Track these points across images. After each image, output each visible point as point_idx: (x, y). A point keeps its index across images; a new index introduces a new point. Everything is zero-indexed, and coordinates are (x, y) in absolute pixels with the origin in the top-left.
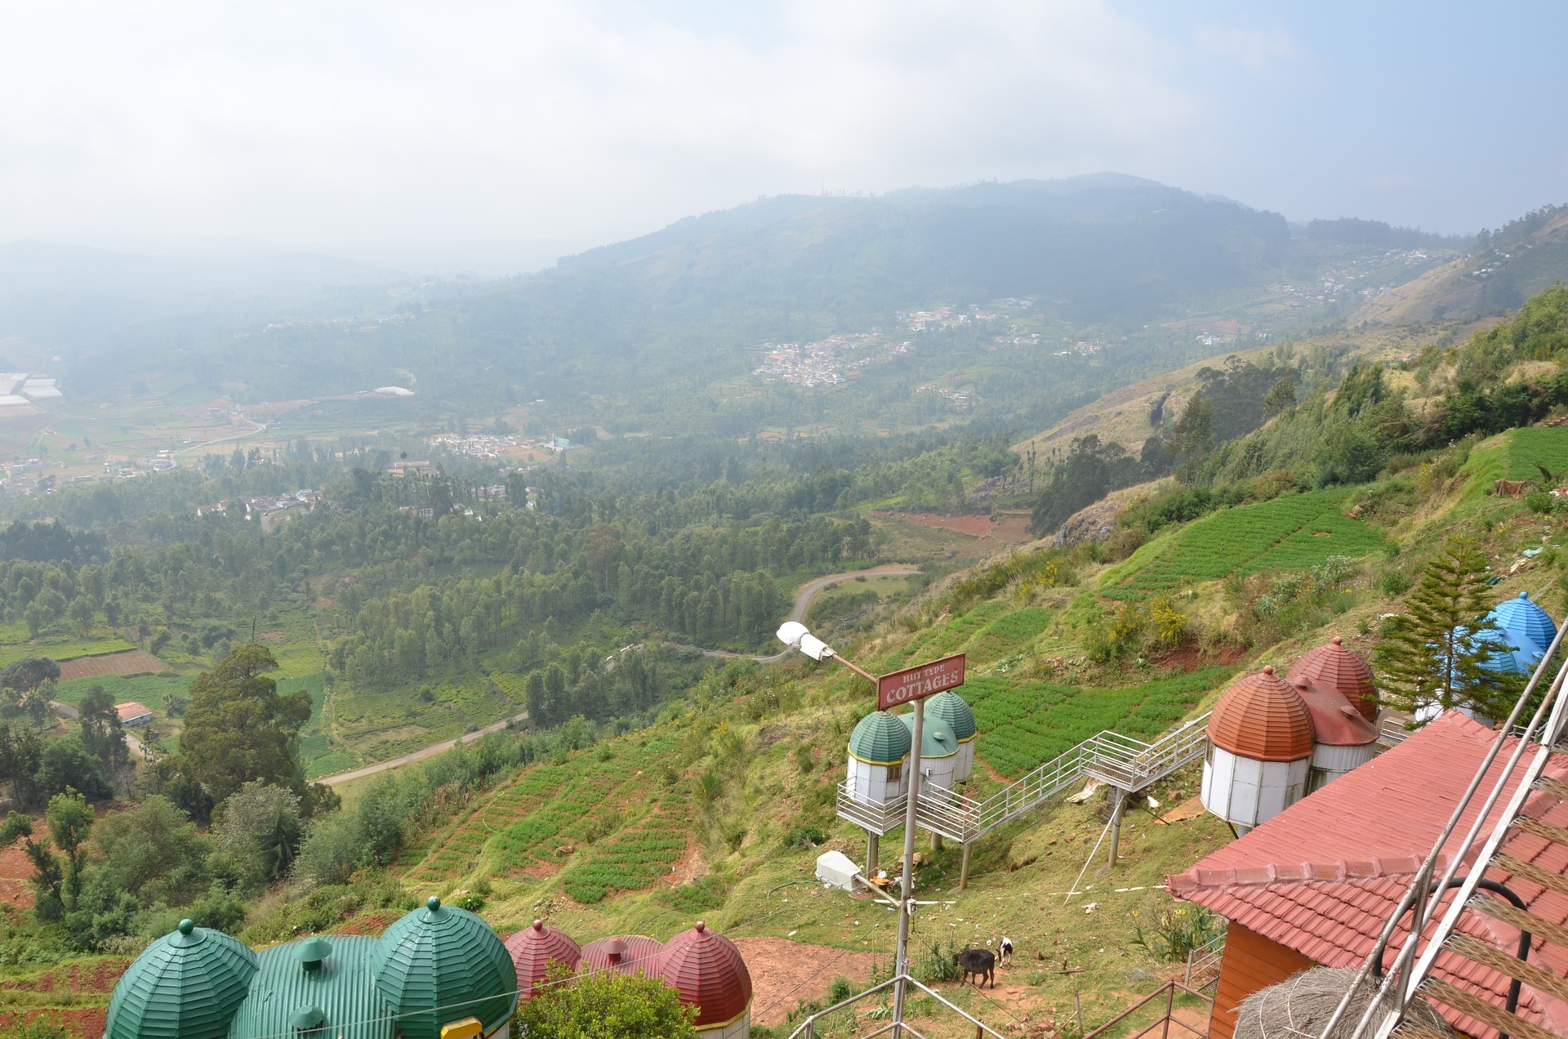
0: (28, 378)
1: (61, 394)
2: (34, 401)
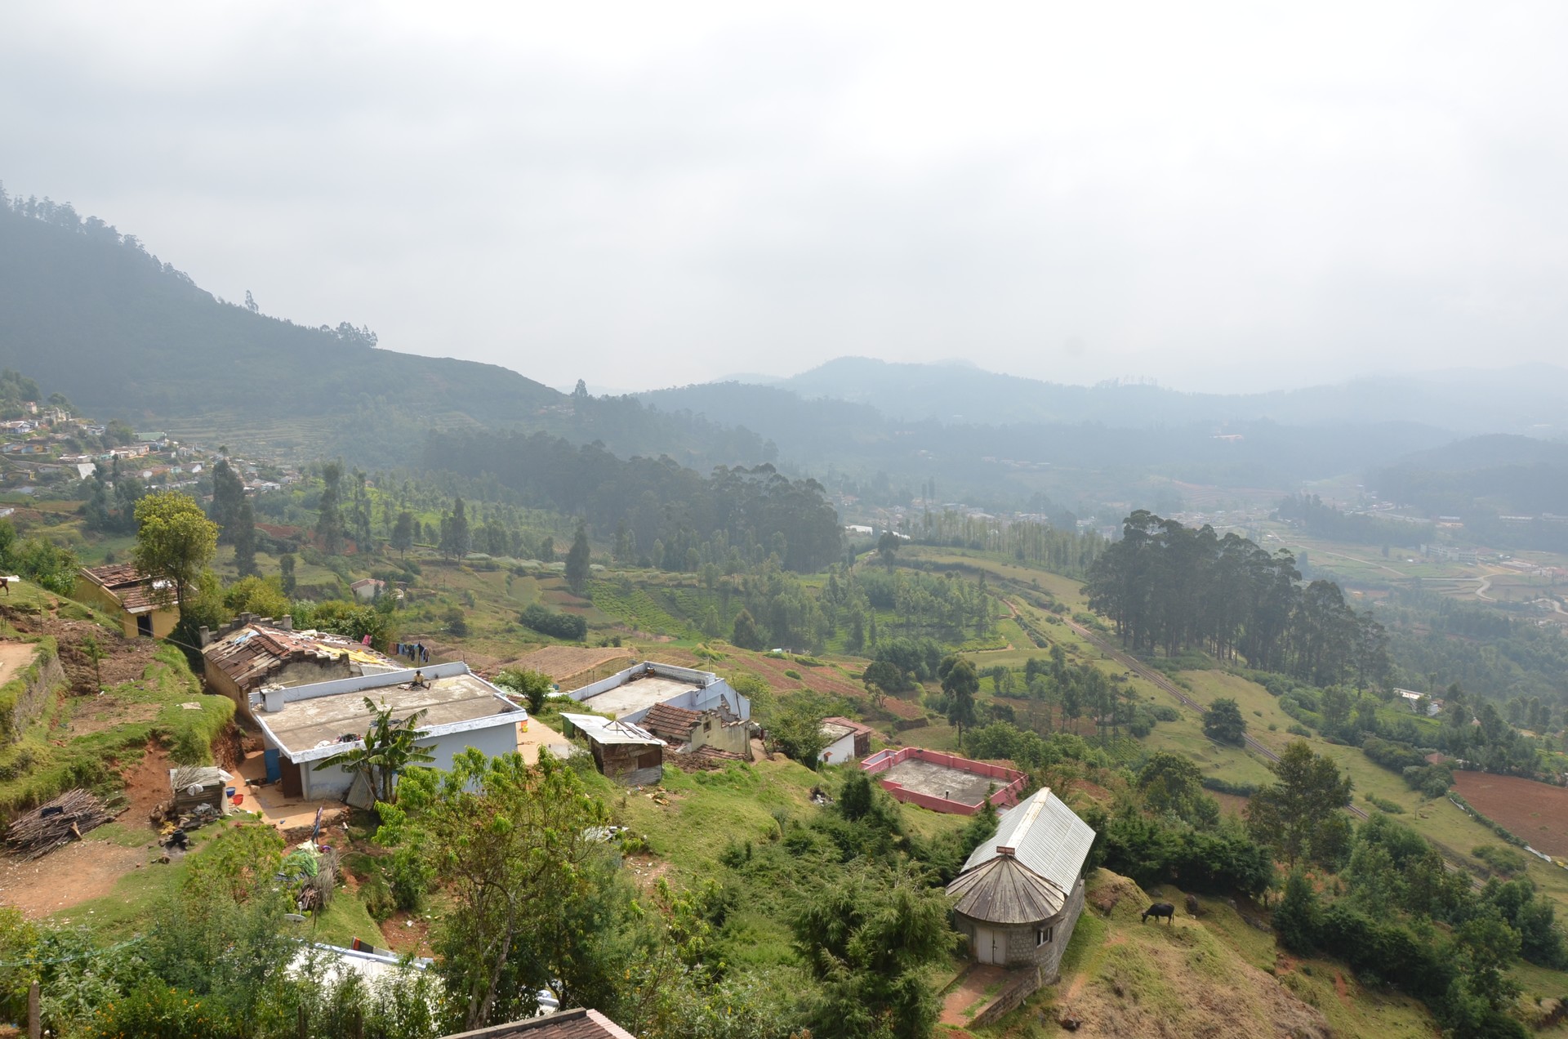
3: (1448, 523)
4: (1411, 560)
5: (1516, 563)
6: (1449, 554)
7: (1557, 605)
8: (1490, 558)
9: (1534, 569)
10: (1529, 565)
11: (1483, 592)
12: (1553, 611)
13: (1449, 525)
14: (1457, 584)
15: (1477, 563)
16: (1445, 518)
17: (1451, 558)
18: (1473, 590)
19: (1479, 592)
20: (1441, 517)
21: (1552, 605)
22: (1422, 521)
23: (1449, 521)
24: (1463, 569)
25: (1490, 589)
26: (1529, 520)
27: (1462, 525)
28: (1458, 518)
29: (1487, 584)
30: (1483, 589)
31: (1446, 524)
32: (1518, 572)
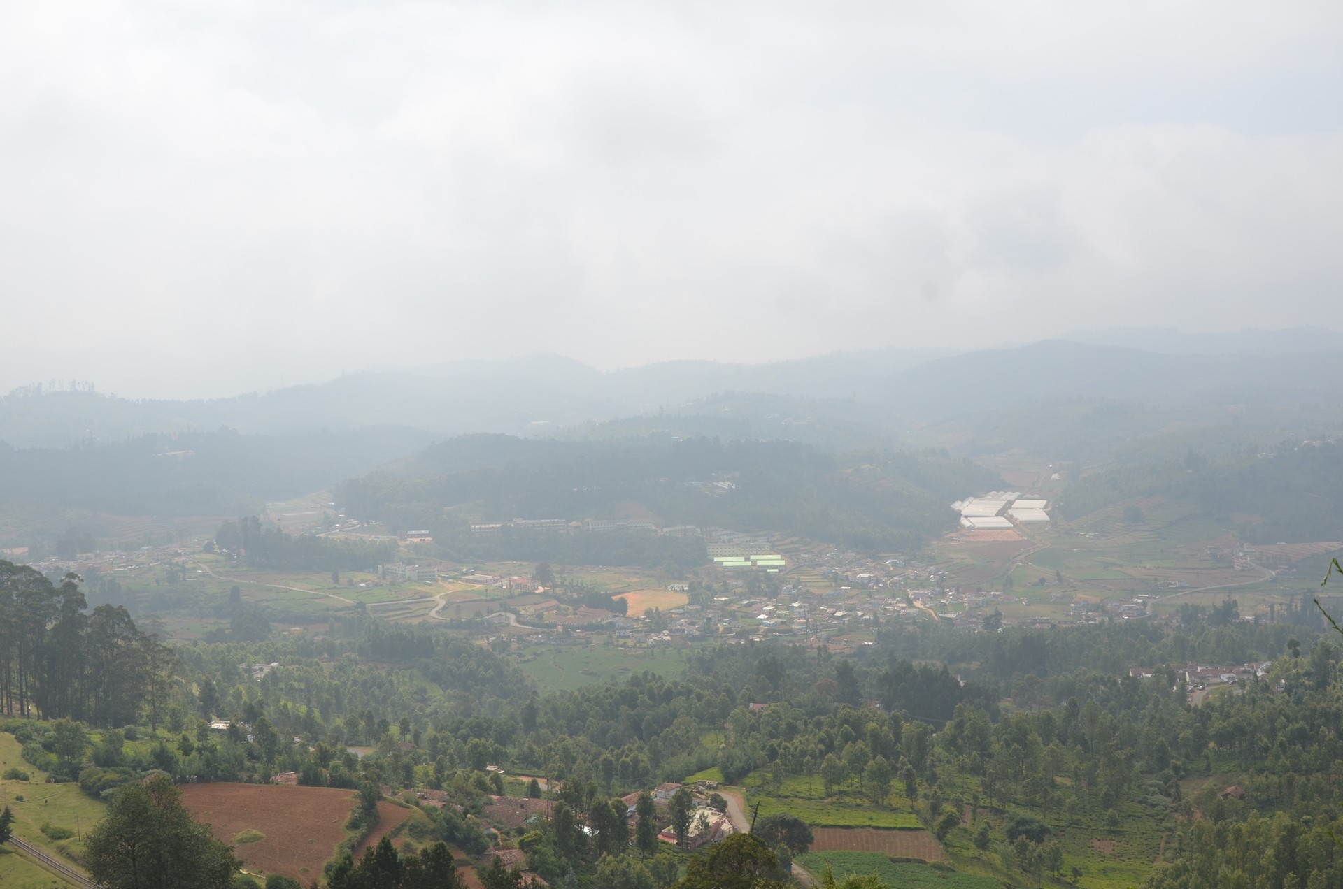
0: (1020, 498)
1: (1047, 518)
2: (1017, 524)
3: (417, 538)
4: (362, 585)
5: (478, 576)
6: (407, 574)
7: (512, 617)
8: (452, 574)
9: (496, 581)
10: (490, 577)
11: (438, 612)
12: (508, 625)
13: (416, 540)
14: (410, 606)
15: (437, 581)
16: (414, 532)
17: (409, 578)
18: (427, 612)
19: (433, 613)
20: (409, 533)
21: (507, 618)
22: (384, 538)
23: (418, 536)
24: (419, 588)
25: (444, 608)
26: (498, 528)
27: (430, 539)
28: (427, 532)
29: (443, 603)
30: (437, 609)
31: (413, 539)
32: (479, 586)
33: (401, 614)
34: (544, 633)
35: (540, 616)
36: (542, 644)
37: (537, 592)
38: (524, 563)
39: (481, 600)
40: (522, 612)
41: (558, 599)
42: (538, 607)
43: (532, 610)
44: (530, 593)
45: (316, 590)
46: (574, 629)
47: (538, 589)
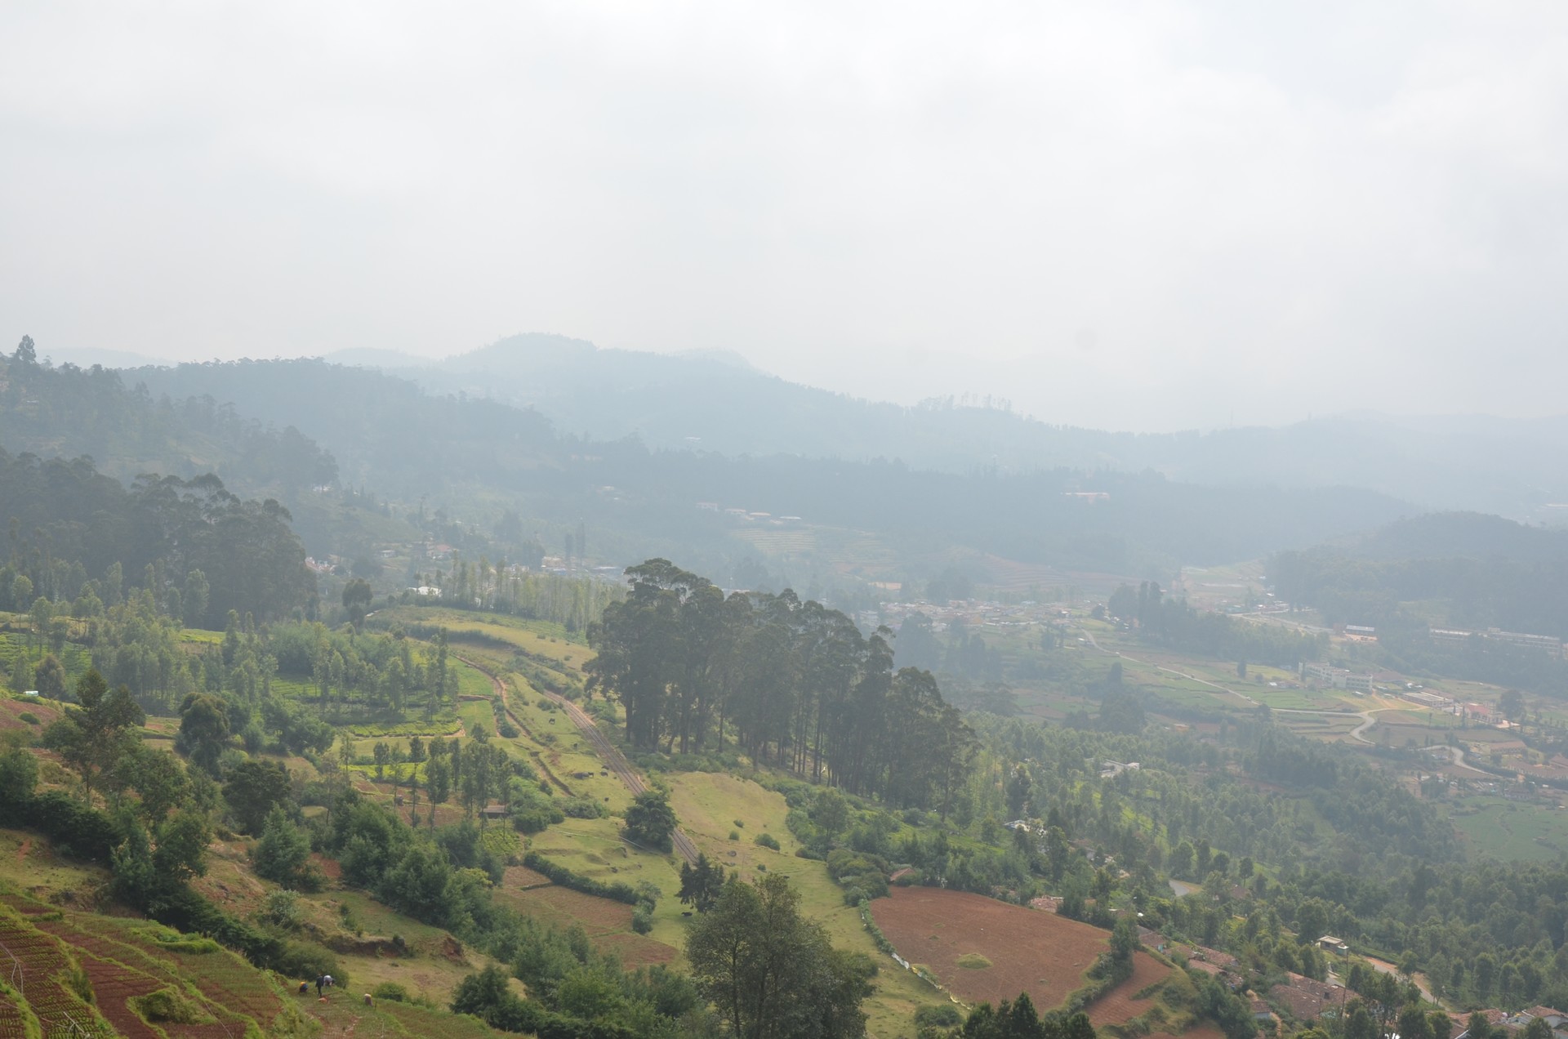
3: (1357, 635)
4: (1273, 684)
5: (1424, 695)
6: (1334, 679)
7: (1459, 753)
8: (1393, 687)
9: (1448, 705)
10: (1441, 699)
11: (1361, 732)
12: (1451, 763)
13: (1357, 638)
14: (1327, 719)
15: (1370, 693)
16: (1355, 628)
17: (1335, 684)
18: (1348, 730)
19: (1356, 733)
20: (1349, 627)
21: (1452, 754)
22: (1315, 630)
23: (1359, 633)
24: (1344, 699)
25: (1372, 729)
26: (1465, 637)
27: (1375, 638)
28: (1372, 629)
29: (1371, 721)
30: (1362, 728)
31: (1352, 636)
32: (1423, 708)
33: (1314, 728)
34: (1497, 781)
35: (1496, 759)
36: (1490, 794)
37: (1500, 726)
38: (1494, 687)
39: (1422, 726)
40: (1474, 750)
41: (1527, 741)
42: (1496, 746)
43: (1487, 749)
44: (1490, 727)
45: (1215, 682)
46: (1540, 782)
47: (1502, 723)
